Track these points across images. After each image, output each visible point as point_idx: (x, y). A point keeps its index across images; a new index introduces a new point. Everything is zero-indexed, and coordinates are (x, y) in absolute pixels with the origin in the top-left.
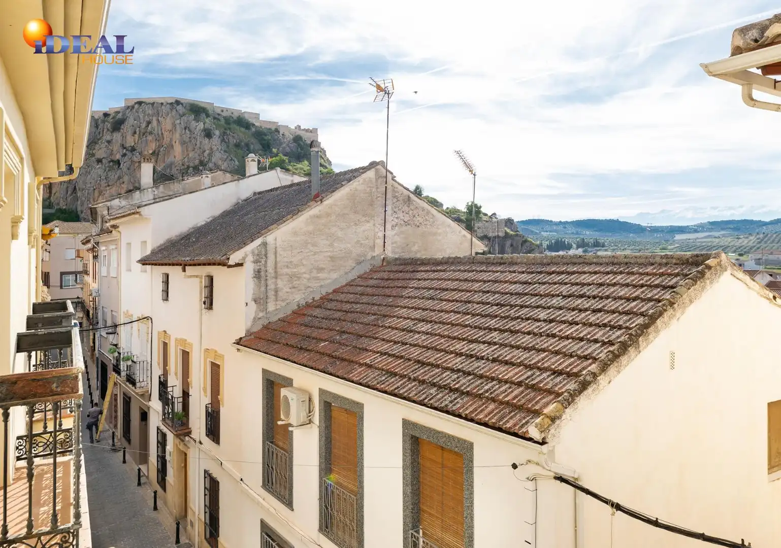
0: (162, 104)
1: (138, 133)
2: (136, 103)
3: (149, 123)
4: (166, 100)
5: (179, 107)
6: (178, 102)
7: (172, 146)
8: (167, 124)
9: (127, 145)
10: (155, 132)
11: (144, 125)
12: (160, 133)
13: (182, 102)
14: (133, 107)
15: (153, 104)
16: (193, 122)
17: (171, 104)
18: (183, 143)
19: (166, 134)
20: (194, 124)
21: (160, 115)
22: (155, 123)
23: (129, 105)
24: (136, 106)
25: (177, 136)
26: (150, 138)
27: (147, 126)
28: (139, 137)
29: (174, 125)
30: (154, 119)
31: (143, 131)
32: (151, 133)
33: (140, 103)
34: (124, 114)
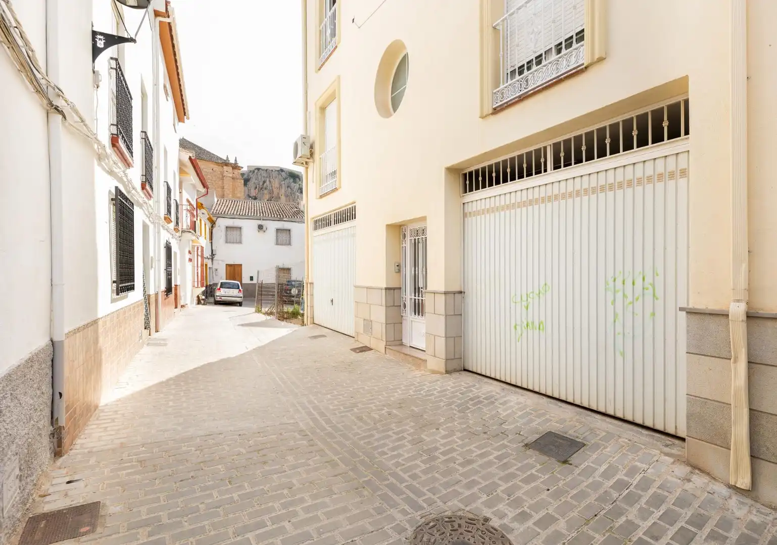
0: (272, 170)
1: (258, 188)
2: (255, 169)
3: (264, 182)
4: (275, 168)
5: (283, 173)
6: (282, 170)
7: (280, 198)
8: (276, 184)
9: (251, 195)
10: (268, 188)
11: (261, 184)
12: (271, 188)
13: (284, 170)
14: (254, 172)
15: (266, 170)
16: (292, 183)
17: (278, 171)
18: (287, 196)
19: (275, 190)
20: (293, 184)
21: (271, 177)
22: (268, 182)
23: (252, 170)
24: (256, 171)
25: (283, 191)
26: (266, 192)
27: (263, 184)
28: (258, 191)
29: (281, 185)
30: (268, 180)
31: (261, 187)
32: (266, 189)
33: (258, 169)
34: (248, 176)
